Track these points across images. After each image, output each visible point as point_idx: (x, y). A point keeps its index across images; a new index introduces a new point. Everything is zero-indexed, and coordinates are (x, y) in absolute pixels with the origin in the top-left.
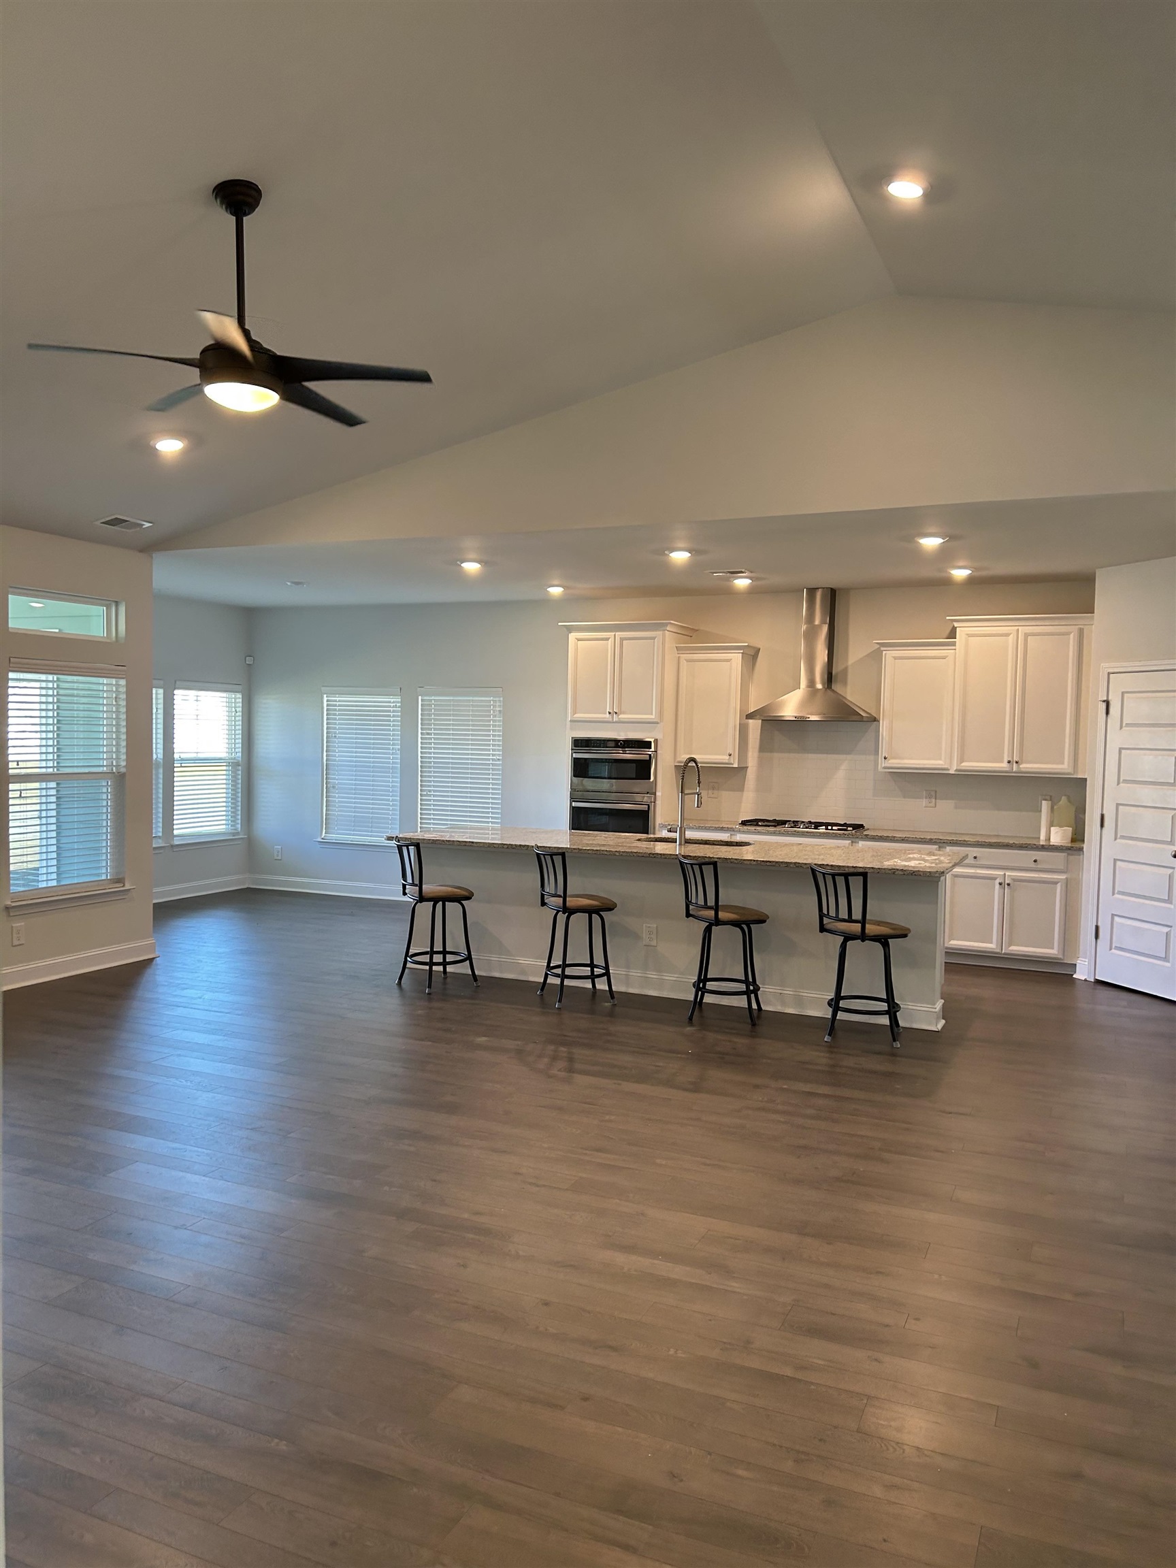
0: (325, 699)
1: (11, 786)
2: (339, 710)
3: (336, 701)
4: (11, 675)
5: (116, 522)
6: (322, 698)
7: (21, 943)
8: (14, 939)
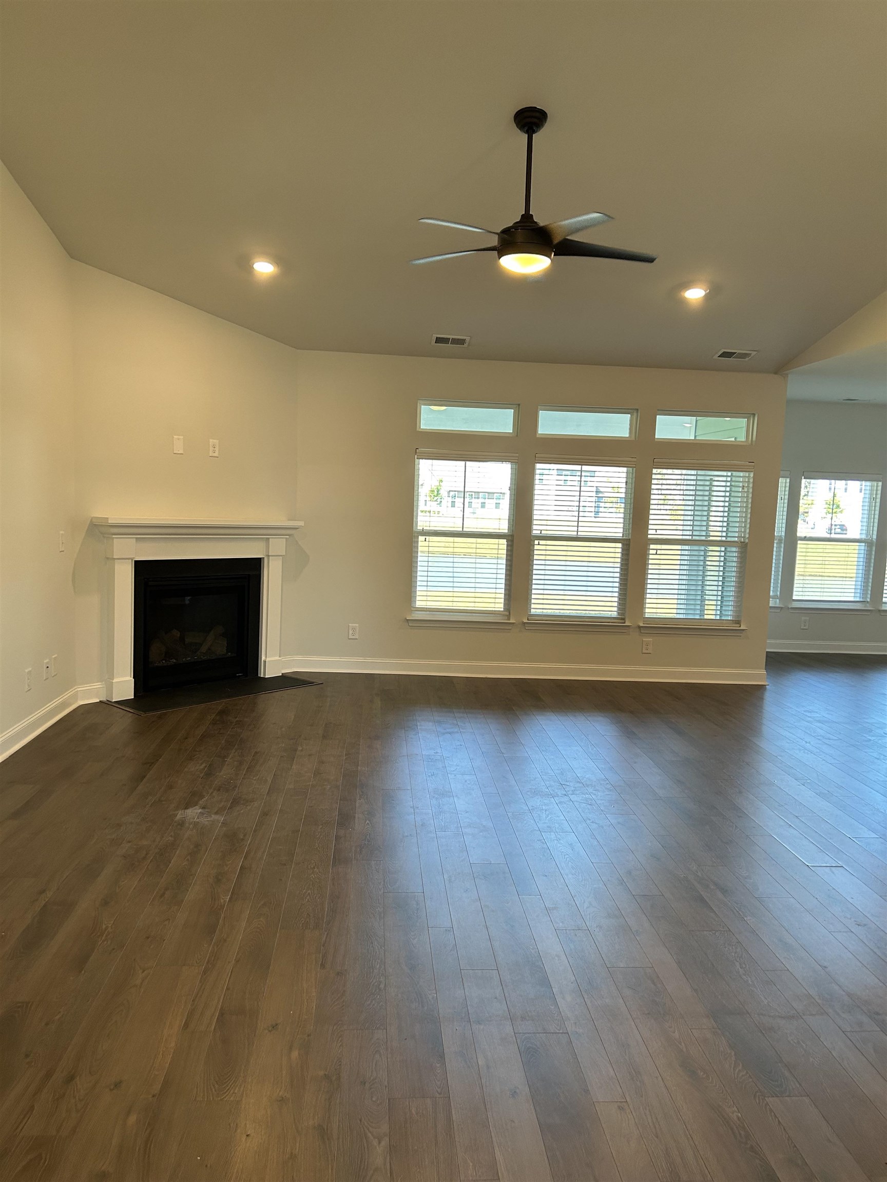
1: (652, 546)
4: (654, 471)
5: (725, 355)
7: (648, 652)
8: (644, 649)
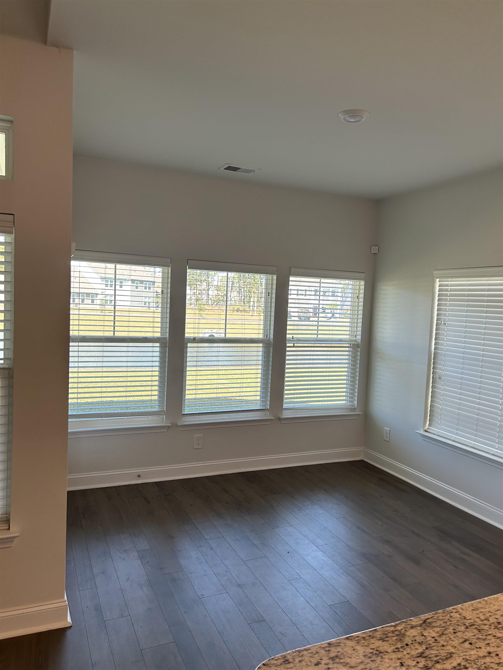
0: (437, 283)
2: (451, 295)
3: (447, 285)
6: (434, 282)
